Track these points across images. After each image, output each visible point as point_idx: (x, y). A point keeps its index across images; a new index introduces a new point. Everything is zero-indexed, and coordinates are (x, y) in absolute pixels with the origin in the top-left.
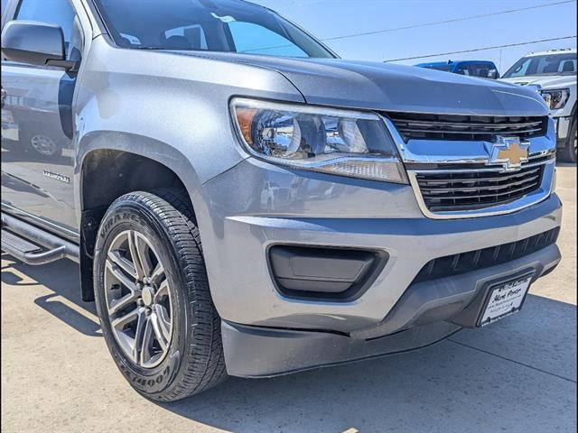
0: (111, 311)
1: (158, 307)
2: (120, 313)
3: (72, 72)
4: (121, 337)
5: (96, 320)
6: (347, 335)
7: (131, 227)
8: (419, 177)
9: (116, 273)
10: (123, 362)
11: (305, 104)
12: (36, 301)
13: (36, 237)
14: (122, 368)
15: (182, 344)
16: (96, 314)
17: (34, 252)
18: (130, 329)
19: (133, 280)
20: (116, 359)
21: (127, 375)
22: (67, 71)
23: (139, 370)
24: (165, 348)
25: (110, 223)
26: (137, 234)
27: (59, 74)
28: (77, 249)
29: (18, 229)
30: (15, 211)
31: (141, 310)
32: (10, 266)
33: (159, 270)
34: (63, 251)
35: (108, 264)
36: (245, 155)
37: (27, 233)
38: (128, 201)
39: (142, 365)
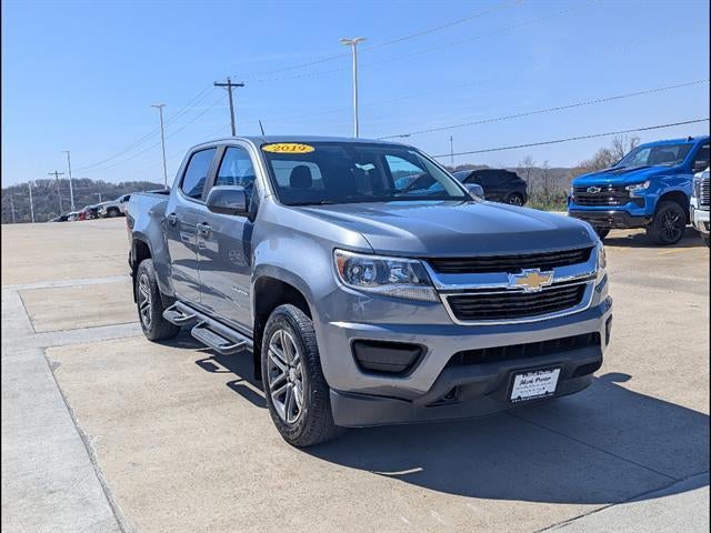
0: (271, 386)
1: (297, 381)
2: (276, 387)
3: (252, 219)
4: (277, 403)
5: (263, 395)
6: (410, 401)
7: (281, 328)
8: (449, 299)
9: (274, 359)
10: (278, 421)
11: (374, 254)
12: (228, 384)
13: (228, 334)
14: (277, 425)
15: (308, 404)
16: (263, 390)
17: (226, 345)
18: (282, 398)
19: (284, 364)
20: (274, 419)
21: (279, 429)
22: (249, 218)
23: (286, 425)
24: (300, 408)
25: (271, 325)
26: (286, 333)
27: (244, 220)
28: (252, 343)
29: (216, 328)
30: (214, 315)
31: (289, 384)
32: (211, 358)
33: (297, 356)
34: (244, 345)
35: (270, 353)
36: (340, 285)
37: (223, 331)
38: (280, 311)
39: (289, 421)
